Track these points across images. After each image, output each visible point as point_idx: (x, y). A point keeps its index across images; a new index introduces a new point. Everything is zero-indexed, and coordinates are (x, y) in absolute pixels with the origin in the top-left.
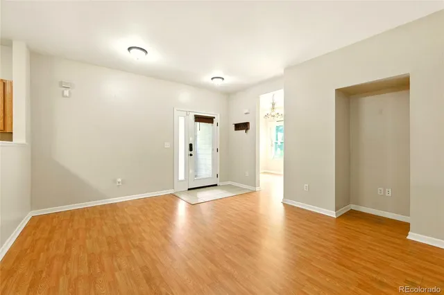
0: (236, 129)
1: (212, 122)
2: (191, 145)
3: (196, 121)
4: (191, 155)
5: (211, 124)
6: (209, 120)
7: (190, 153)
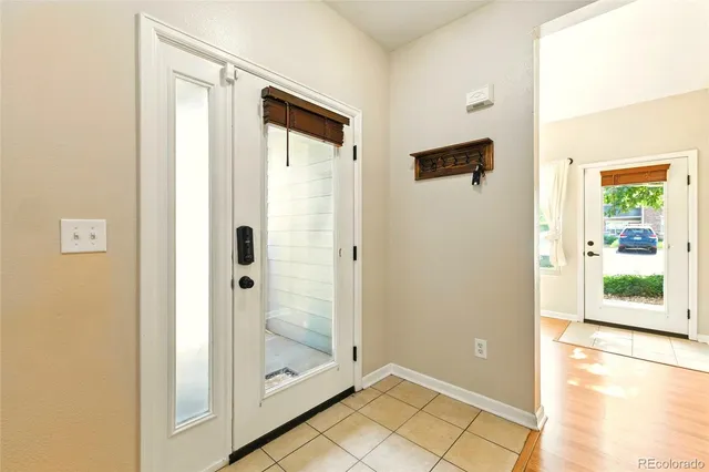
0: (420, 176)
1: (338, 140)
2: (244, 235)
3: (269, 118)
4: (246, 283)
5: (330, 147)
6: (327, 126)
7: (242, 271)
